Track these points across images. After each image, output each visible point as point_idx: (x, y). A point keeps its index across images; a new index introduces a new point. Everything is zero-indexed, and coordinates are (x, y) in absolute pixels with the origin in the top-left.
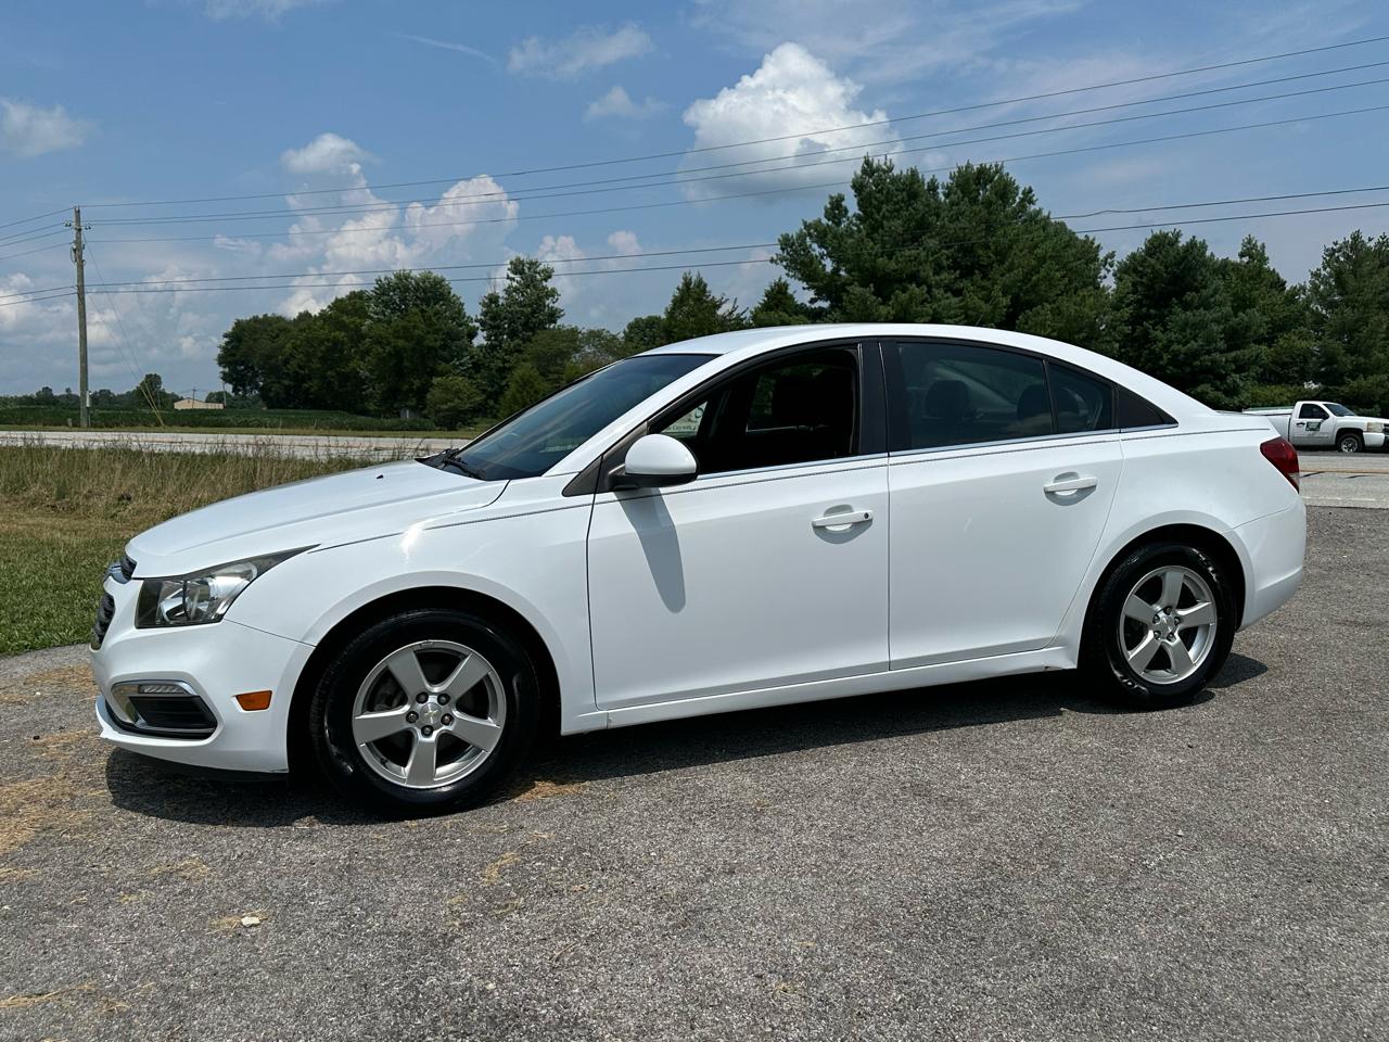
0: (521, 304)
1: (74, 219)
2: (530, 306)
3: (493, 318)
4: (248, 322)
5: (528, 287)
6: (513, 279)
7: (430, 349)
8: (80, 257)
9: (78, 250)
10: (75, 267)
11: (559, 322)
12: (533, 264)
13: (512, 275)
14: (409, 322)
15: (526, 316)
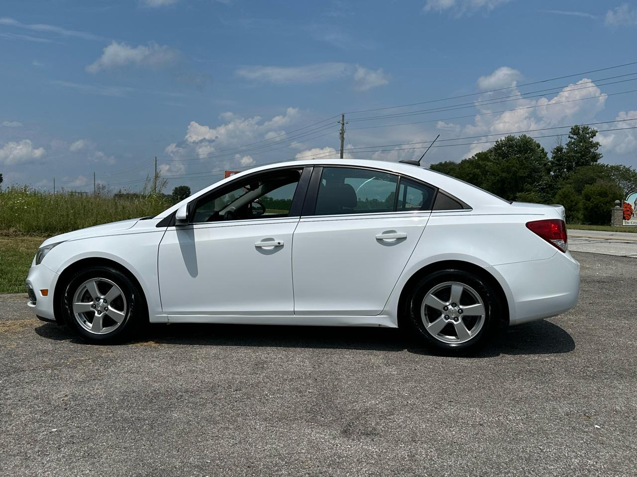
0: (576, 152)
1: (341, 119)
2: (581, 153)
3: (559, 160)
4: (437, 165)
5: (581, 142)
6: (572, 138)
7: (521, 177)
8: (343, 136)
9: (342, 134)
10: (340, 141)
11: (599, 161)
12: (585, 129)
13: (572, 136)
14: (510, 163)
15: (578, 158)
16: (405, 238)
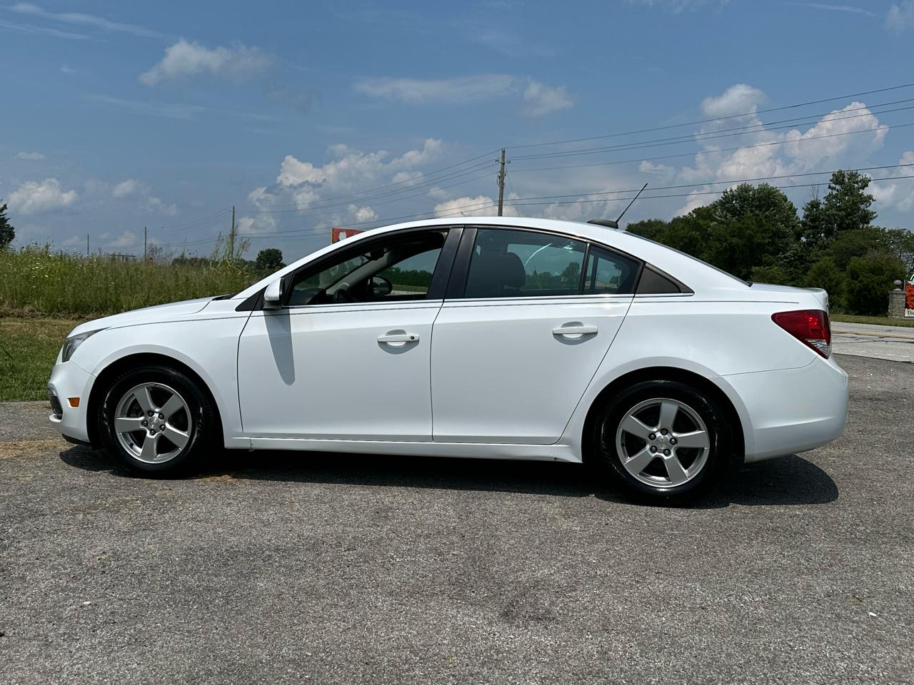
0: (839, 209)
1: (501, 157)
2: (845, 210)
3: (813, 221)
4: (637, 225)
5: (846, 194)
6: (833, 189)
7: (759, 245)
8: (502, 181)
9: (502, 177)
10: (499, 188)
11: (872, 223)
12: (853, 176)
13: (833, 185)
14: (743, 223)
15: (841, 218)
16: (595, 334)
